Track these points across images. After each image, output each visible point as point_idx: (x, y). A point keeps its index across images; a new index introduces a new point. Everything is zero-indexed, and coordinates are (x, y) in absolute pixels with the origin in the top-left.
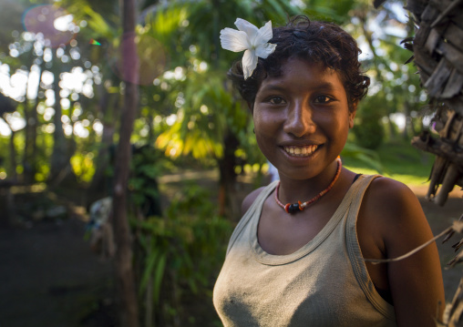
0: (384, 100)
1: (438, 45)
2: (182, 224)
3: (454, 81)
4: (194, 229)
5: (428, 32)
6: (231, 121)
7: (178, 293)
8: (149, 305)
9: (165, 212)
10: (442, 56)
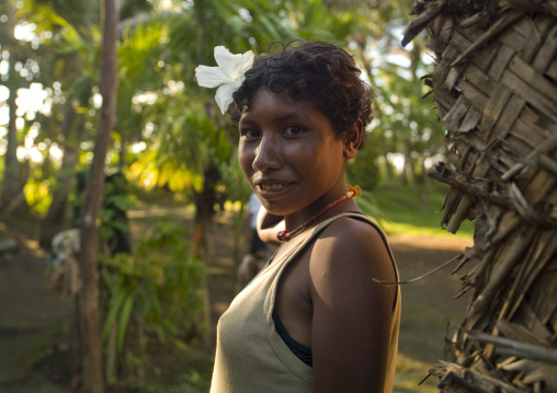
0: (382, 138)
1: (456, 83)
2: (152, 263)
3: (471, 117)
4: (166, 269)
5: (448, 70)
6: (213, 151)
7: (143, 341)
8: (111, 353)
9: (135, 249)
10: (461, 93)
